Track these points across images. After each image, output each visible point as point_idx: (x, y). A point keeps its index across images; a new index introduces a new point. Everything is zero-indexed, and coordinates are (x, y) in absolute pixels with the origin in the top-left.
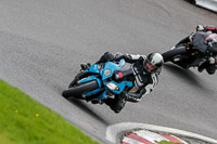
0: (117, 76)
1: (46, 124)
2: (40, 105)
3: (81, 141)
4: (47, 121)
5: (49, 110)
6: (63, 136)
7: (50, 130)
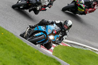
0: (54, 32)
1: (6, 38)
2: (3, 29)
3: (23, 45)
4: (7, 36)
5: (8, 31)
6: (14, 43)
7: (8, 40)
